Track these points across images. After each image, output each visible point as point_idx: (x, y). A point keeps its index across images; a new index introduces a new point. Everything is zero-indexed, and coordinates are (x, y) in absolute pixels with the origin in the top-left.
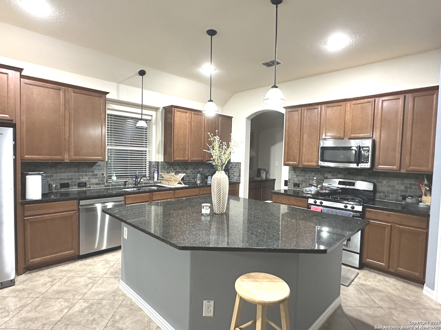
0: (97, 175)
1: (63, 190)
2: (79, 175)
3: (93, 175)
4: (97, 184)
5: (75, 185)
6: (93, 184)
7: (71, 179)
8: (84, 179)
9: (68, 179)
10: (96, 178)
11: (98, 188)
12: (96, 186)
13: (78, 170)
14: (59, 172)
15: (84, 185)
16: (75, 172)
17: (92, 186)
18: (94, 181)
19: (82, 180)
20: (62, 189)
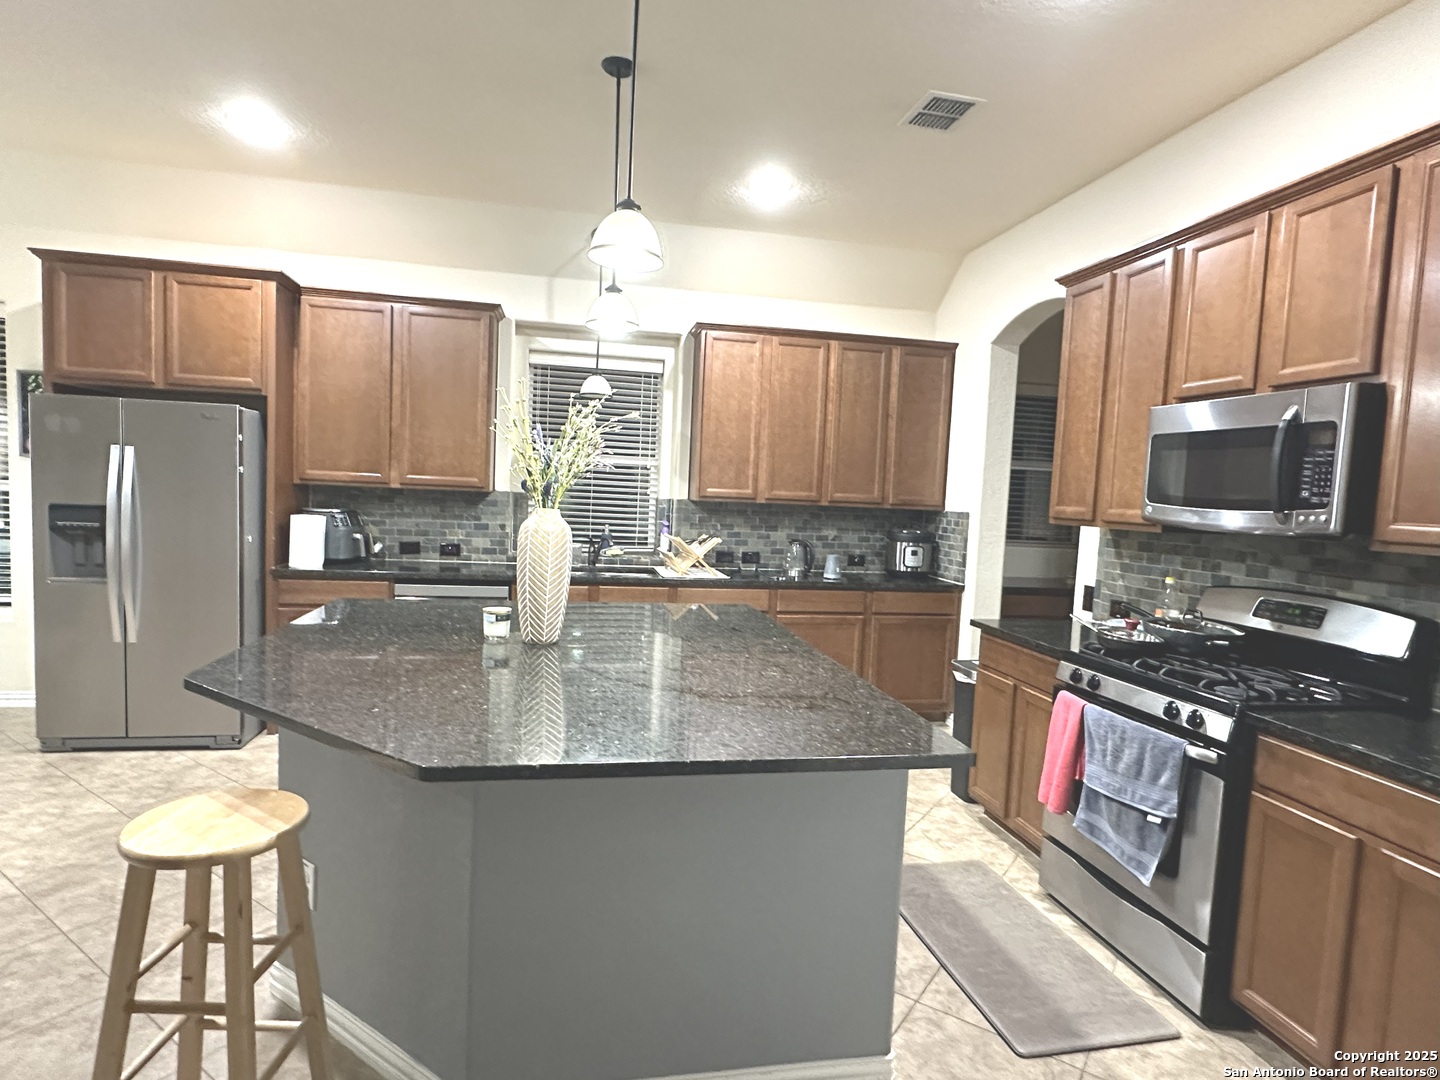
0: (486, 527)
1: (405, 559)
2: (443, 526)
3: (477, 527)
4: (486, 551)
5: (434, 551)
6: (477, 551)
7: (425, 533)
8: (456, 536)
9: (418, 534)
10: (485, 536)
11: (489, 562)
12: (483, 557)
13: (442, 511)
14: (399, 515)
15: (454, 550)
16: (435, 517)
17: (474, 556)
18: (480, 542)
19: (452, 538)
20: (404, 556)
